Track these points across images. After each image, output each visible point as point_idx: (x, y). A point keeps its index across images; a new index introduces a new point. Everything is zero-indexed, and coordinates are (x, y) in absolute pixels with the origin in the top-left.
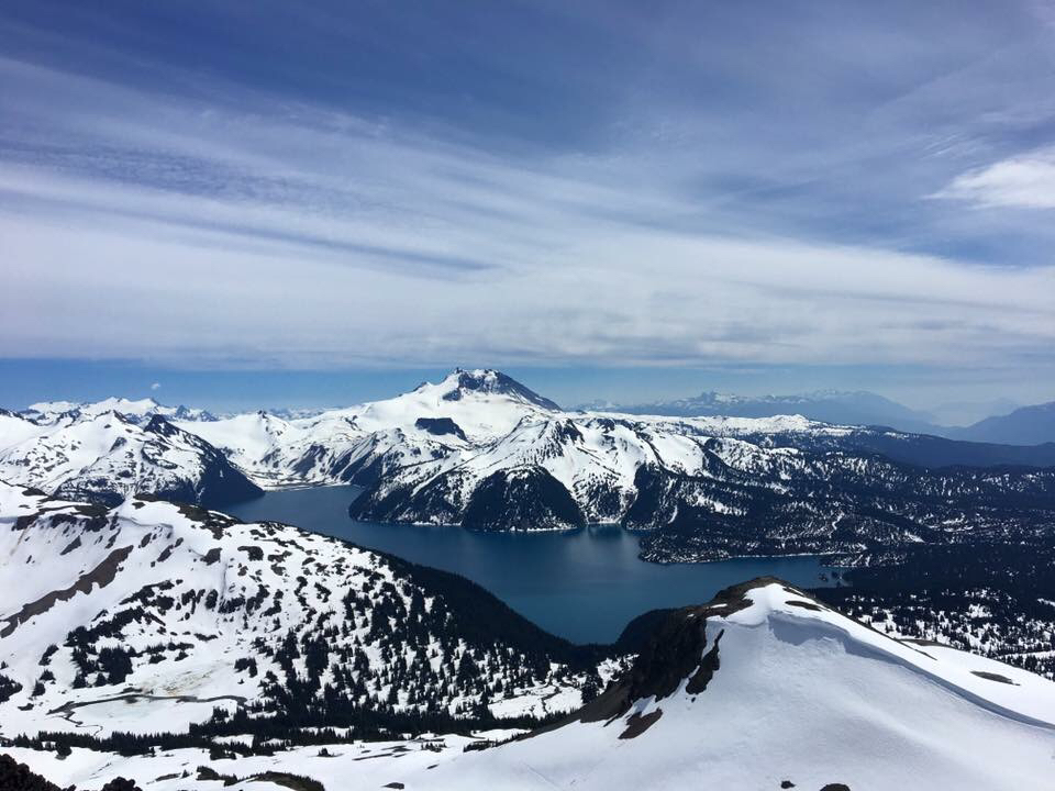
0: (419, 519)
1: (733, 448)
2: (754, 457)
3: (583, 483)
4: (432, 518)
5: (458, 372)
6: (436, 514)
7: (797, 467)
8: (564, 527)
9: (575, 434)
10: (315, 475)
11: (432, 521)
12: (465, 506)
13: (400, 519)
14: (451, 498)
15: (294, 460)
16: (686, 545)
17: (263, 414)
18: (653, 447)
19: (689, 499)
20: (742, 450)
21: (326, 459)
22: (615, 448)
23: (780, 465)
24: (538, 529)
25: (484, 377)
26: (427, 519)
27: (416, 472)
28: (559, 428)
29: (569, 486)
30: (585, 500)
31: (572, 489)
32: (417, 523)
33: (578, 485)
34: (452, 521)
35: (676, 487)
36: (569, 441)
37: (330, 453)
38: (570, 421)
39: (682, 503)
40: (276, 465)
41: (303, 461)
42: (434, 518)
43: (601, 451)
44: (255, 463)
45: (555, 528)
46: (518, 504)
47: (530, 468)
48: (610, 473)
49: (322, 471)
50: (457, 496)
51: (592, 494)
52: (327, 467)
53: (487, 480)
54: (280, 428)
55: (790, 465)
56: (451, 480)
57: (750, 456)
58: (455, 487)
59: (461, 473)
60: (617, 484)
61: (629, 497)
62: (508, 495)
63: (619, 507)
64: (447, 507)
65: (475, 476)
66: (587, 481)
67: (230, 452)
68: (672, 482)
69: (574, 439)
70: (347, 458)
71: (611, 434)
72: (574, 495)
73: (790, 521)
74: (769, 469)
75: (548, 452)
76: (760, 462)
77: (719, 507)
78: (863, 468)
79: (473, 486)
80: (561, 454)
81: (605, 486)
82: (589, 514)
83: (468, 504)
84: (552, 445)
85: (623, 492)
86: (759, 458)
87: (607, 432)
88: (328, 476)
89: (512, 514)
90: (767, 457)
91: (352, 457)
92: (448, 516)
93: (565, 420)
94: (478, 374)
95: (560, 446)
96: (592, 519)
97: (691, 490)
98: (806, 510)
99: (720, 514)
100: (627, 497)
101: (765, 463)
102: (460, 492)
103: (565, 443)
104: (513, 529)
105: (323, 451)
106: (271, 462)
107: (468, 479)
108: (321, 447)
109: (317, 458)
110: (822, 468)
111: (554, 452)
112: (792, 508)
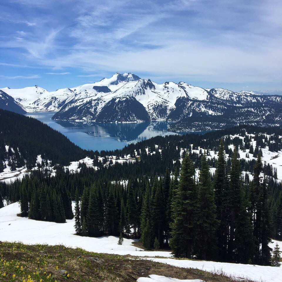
0: (78, 119)
1: (221, 92)
2: (230, 95)
3: (152, 105)
5: (117, 74)
6: (85, 116)
7: (249, 100)
8: (140, 121)
9: (151, 86)
10: (51, 108)
11: (83, 120)
12: (98, 113)
13: (70, 119)
14: (93, 110)
15: (45, 103)
16: (191, 125)
17: (36, 86)
18: (185, 91)
19: (197, 109)
20: (225, 93)
21: (56, 102)
22: (168, 91)
23: (242, 99)
24: (128, 122)
25: (128, 76)
26: (81, 119)
27: (82, 101)
28: (144, 83)
29: (145, 106)
30: (152, 111)
31: (147, 107)
32: (77, 121)
33: (149, 106)
34: (92, 119)
35: (193, 104)
36: (148, 88)
37: (58, 100)
38: (149, 80)
39: (194, 111)
40: (38, 105)
41: (48, 103)
42: (84, 118)
43: (162, 93)
44: (30, 104)
45: (135, 122)
46: (120, 111)
47: (128, 97)
48: (164, 101)
49: (54, 107)
50: (96, 109)
51: (155, 109)
52: (57, 105)
53: (109, 102)
54: (42, 91)
55: (246, 99)
56: (94, 103)
57: (228, 95)
58: (95, 105)
59: (98, 100)
60: (167, 105)
61: (171, 110)
62: (116, 107)
63: (166, 114)
64: (91, 114)
65: (105, 102)
66: (153, 104)
67: (20, 100)
68: (190, 102)
69: (151, 88)
70: (65, 101)
71: (167, 86)
72: (147, 110)
73: (243, 115)
74: (236, 100)
75: (138, 92)
76: (232, 98)
77: (211, 112)
78: (279, 100)
79: (103, 105)
80: (144, 93)
81: (161, 106)
82: (152, 116)
83: (100, 112)
84: (140, 89)
85: (169, 108)
86: (232, 96)
87: (166, 85)
88: (56, 108)
89: (117, 115)
90: (236, 96)
91: (66, 101)
92: (90, 117)
93: (147, 79)
94: (125, 75)
95: (144, 90)
96: (153, 119)
97: (199, 106)
98: (251, 112)
99: (211, 115)
100: (170, 110)
101: (234, 98)
102: (97, 108)
103: (146, 89)
104: (116, 122)
105: (56, 99)
106: (36, 104)
107: (101, 102)
108: (55, 98)
109: (53, 102)
110: (260, 100)
111: (141, 93)
112: (244, 111)
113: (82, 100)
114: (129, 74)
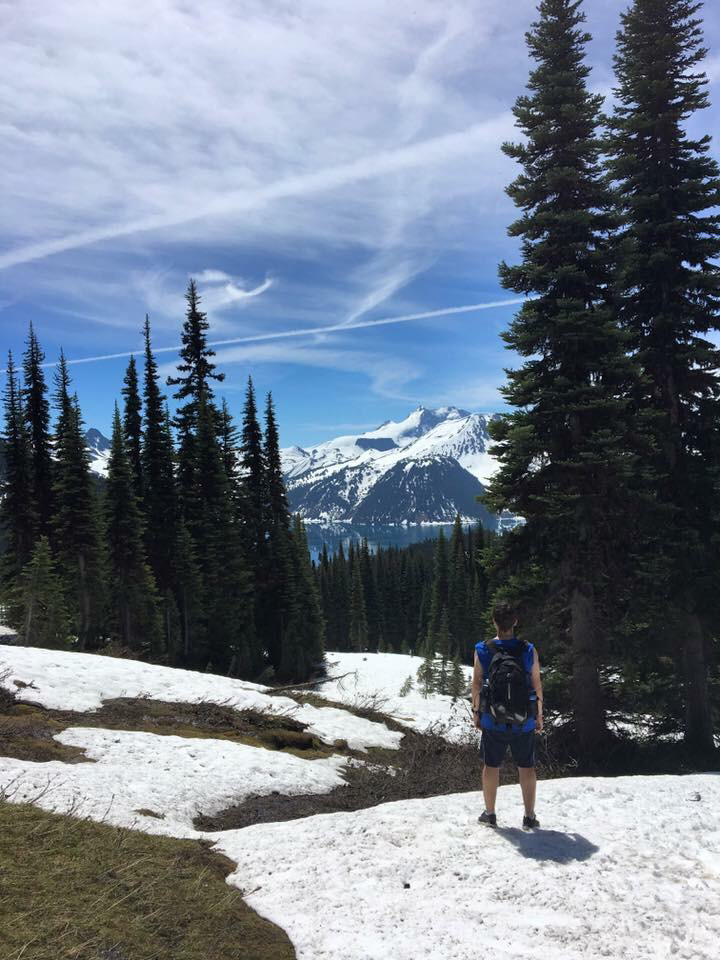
0: (307, 516)
4: (322, 514)
5: (421, 410)
6: (327, 510)
8: (468, 521)
11: (321, 518)
12: (360, 501)
14: (347, 493)
24: (435, 523)
25: (447, 414)
26: (316, 515)
27: (323, 473)
28: (483, 422)
32: (305, 521)
34: (343, 517)
42: (324, 515)
46: (415, 495)
47: (437, 458)
50: (353, 491)
53: (388, 473)
56: (349, 476)
58: (353, 482)
59: (362, 469)
62: (404, 484)
64: (341, 502)
65: (377, 472)
75: (467, 447)
79: (373, 482)
80: (482, 449)
83: (364, 499)
84: (473, 440)
89: (407, 505)
92: (340, 512)
94: (441, 412)
95: (481, 440)
102: (357, 487)
104: (405, 522)
107: (369, 474)
111: (474, 448)
113: (322, 470)
114: (450, 409)
